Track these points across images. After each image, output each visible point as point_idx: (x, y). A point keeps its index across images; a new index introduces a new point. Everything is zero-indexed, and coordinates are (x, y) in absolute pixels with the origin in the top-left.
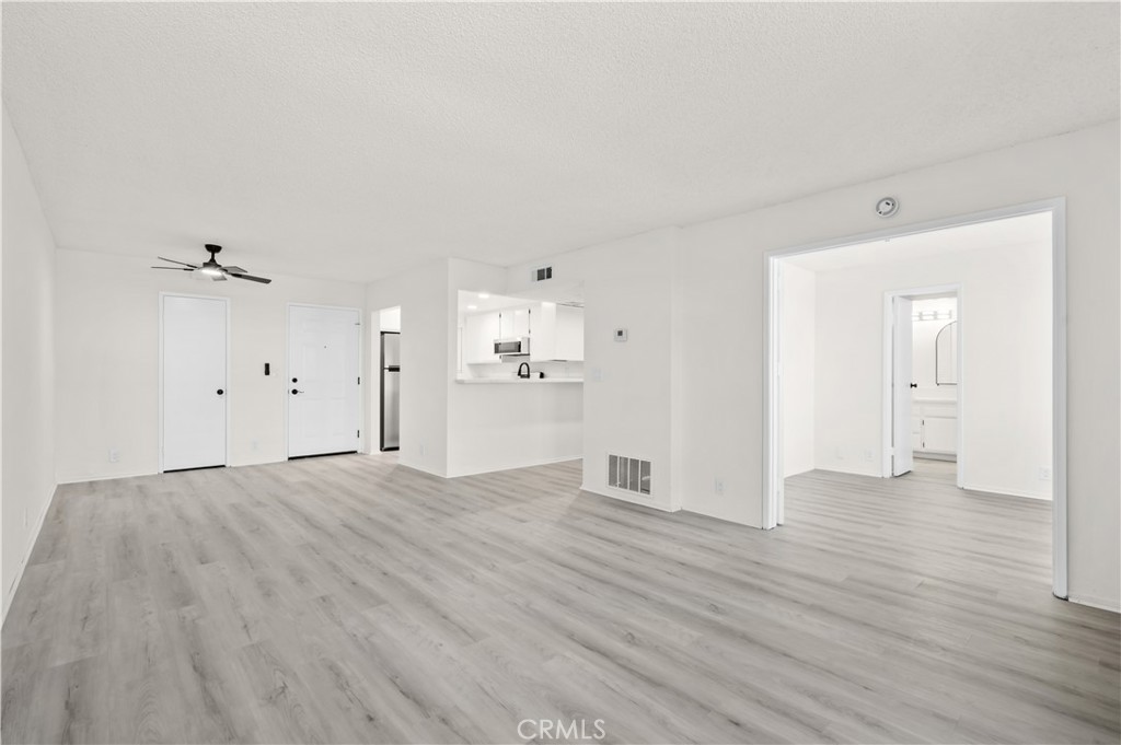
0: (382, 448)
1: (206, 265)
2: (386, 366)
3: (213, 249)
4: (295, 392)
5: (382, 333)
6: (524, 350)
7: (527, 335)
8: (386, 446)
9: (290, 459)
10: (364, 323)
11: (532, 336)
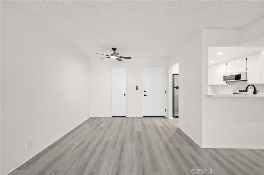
0: (173, 116)
1: (112, 55)
2: (175, 87)
3: (114, 49)
4: (145, 95)
5: (173, 75)
6: (243, 78)
7: (245, 71)
8: (175, 116)
9: (144, 116)
10: (167, 72)
11: (248, 71)
